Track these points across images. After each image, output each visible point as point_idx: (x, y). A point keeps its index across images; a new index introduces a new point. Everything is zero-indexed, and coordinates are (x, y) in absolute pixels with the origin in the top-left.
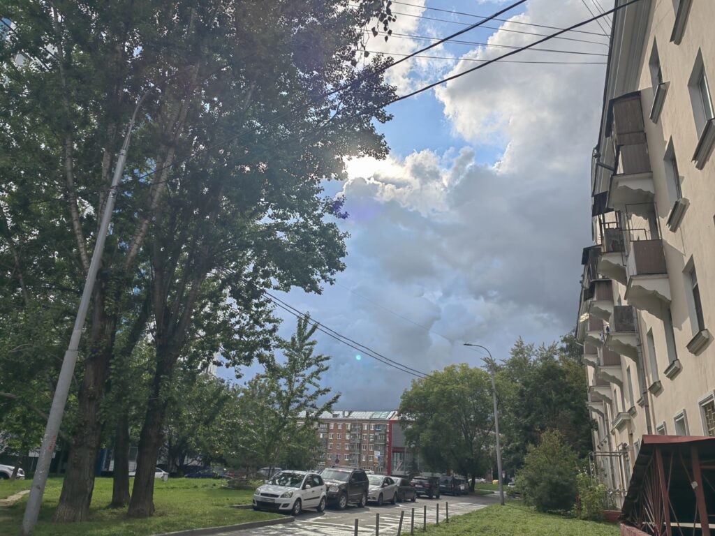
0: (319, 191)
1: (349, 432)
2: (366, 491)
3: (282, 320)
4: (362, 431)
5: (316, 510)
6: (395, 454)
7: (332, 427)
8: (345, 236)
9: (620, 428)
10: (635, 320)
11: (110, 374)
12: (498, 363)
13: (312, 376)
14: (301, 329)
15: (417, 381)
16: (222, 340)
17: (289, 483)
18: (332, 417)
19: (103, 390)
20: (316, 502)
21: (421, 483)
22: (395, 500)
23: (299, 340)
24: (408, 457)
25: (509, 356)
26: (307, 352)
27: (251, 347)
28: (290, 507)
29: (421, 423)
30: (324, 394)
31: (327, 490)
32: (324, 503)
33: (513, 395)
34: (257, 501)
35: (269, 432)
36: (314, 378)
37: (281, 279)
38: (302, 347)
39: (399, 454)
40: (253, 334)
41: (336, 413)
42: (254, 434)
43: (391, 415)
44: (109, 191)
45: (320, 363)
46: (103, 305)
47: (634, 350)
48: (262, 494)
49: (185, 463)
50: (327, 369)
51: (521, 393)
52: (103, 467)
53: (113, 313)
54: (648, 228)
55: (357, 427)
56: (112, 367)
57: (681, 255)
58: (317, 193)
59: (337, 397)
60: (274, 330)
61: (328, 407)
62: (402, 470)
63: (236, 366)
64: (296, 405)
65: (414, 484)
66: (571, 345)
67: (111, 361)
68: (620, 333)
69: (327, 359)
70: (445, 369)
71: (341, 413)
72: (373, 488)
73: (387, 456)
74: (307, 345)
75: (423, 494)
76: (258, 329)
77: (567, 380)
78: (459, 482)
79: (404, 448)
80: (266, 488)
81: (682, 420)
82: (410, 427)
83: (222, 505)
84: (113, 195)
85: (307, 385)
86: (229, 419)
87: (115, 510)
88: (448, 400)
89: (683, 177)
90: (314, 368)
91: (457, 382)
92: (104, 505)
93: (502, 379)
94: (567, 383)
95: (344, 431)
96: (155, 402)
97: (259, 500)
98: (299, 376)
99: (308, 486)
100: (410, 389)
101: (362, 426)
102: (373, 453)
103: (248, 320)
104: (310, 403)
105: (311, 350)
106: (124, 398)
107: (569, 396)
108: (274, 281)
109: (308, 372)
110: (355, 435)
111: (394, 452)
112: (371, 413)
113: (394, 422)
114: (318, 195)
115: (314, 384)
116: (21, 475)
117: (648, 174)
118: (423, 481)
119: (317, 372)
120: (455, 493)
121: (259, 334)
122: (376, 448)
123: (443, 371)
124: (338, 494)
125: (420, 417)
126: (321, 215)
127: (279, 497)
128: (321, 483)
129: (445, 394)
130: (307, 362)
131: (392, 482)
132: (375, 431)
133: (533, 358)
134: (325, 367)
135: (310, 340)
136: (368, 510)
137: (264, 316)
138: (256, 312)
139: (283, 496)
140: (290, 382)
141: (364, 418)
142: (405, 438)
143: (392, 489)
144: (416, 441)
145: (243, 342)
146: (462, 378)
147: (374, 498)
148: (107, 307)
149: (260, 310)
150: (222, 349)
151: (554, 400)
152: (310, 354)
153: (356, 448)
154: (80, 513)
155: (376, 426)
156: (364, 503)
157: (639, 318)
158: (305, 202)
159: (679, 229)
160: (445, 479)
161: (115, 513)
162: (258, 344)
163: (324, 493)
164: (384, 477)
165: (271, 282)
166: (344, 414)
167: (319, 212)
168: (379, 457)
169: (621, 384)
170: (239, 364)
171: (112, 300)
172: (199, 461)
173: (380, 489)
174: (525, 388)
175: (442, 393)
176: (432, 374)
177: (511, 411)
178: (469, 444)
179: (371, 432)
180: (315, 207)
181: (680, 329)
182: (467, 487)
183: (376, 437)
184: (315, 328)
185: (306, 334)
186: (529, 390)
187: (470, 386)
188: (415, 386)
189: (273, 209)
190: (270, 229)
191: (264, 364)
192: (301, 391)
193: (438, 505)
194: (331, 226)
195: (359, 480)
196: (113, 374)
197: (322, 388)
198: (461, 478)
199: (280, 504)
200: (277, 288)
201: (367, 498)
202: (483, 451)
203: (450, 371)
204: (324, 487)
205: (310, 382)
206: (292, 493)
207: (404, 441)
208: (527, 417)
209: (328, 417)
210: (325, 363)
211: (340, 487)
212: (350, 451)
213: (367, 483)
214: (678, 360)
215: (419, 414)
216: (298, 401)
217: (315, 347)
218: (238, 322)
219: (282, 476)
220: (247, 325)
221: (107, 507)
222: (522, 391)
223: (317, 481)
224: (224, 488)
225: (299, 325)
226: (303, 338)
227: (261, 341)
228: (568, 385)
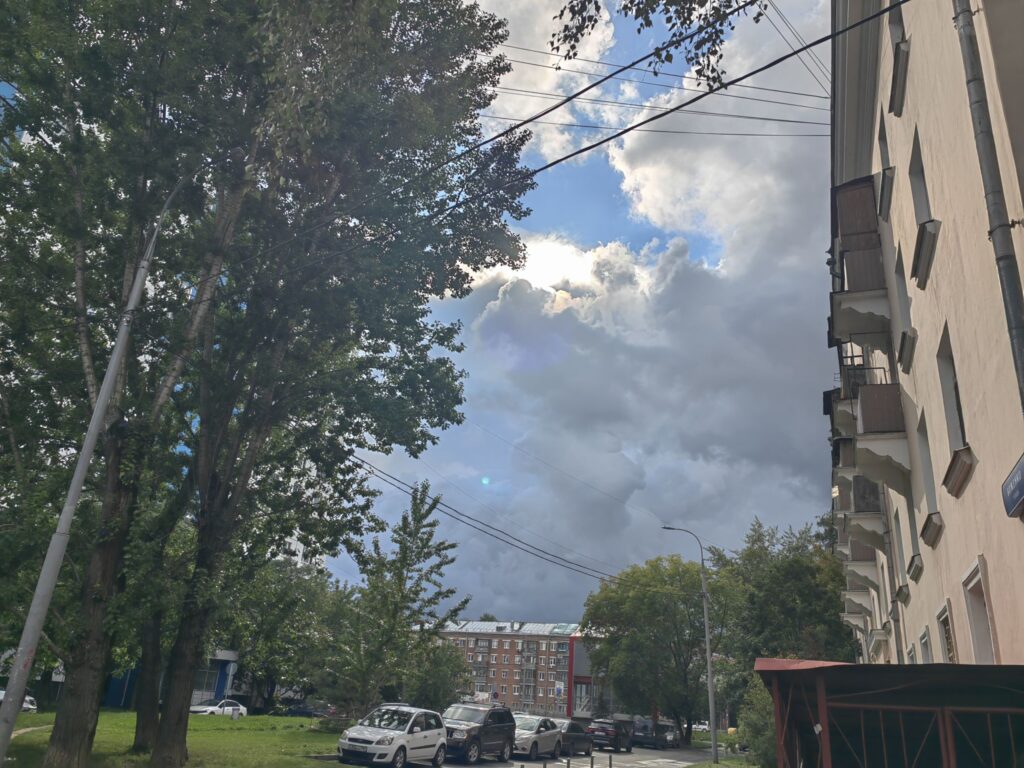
0: (424, 313)
1: (519, 653)
2: (511, 738)
3: (381, 493)
4: (538, 652)
5: (429, 764)
6: (579, 686)
7: (496, 645)
11: (124, 566)
12: (728, 555)
13: (431, 572)
14: (416, 504)
19: (115, 588)
21: (603, 730)
23: (414, 519)
24: (597, 691)
26: (425, 536)
27: (336, 530)
29: (613, 641)
30: (447, 596)
31: (450, 735)
32: (442, 755)
33: (740, 601)
35: (367, 652)
36: (434, 575)
37: (378, 434)
38: (417, 530)
39: (584, 686)
40: (339, 512)
42: (346, 653)
45: (444, 552)
50: (453, 560)
51: (752, 598)
53: (132, 482)
55: (531, 646)
56: (127, 557)
58: (423, 316)
59: (466, 602)
61: (453, 616)
63: (317, 556)
64: (407, 613)
65: (593, 731)
66: (831, 530)
67: (126, 548)
69: (453, 546)
71: (508, 624)
74: (425, 526)
75: (606, 745)
76: (346, 504)
77: (818, 582)
78: (665, 728)
80: (359, 731)
82: (597, 647)
85: (424, 584)
87: (135, 758)
88: (649, 609)
90: (434, 560)
91: (663, 582)
92: (119, 750)
94: (817, 585)
95: (513, 651)
96: (191, 606)
98: (413, 571)
99: (416, 728)
100: (597, 591)
102: (554, 685)
103: (332, 492)
104: (426, 610)
105: (431, 534)
106: (143, 600)
107: (818, 606)
108: (370, 439)
109: (425, 565)
110: (529, 657)
111: (576, 683)
113: (577, 638)
114: (424, 319)
115: (435, 583)
116: (30, 706)
118: (604, 725)
119: (439, 566)
120: (658, 745)
121: (344, 511)
122: (558, 677)
124: (465, 741)
125: (612, 633)
126: (427, 348)
128: (439, 724)
129: (645, 601)
130: (426, 550)
131: (554, 726)
132: (558, 652)
134: (450, 558)
135: (429, 520)
137: (355, 486)
138: (343, 481)
140: (400, 579)
141: (541, 632)
142: (590, 664)
143: (555, 735)
144: (606, 667)
145: (325, 524)
147: (524, 749)
148: (123, 474)
149: (347, 478)
150: (297, 532)
151: (798, 610)
152: (428, 540)
153: (531, 678)
155: (559, 645)
156: (507, 756)
158: (407, 326)
160: (642, 725)
161: (133, 761)
162: (345, 525)
163: (445, 739)
164: (539, 718)
165: (364, 440)
166: (512, 626)
167: (425, 342)
169: (877, 589)
170: (321, 554)
171: (131, 465)
173: (534, 736)
174: (757, 592)
175: (640, 598)
177: (737, 625)
178: (682, 672)
179: (551, 654)
180: (419, 336)
181: (919, 510)
182: (678, 737)
183: (558, 661)
185: (423, 511)
186: (762, 594)
188: (604, 588)
190: (362, 366)
192: (417, 593)
194: (443, 361)
195: (500, 722)
196: (128, 566)
197: (444, 588)
198: (668, 724)
199: (374, 755)
200: (373, 449)
203: (655, 565)
204: (444, 730)
205: (428, 580)
206: (392, 739)
208: (759, 633)
210: (450, 553)
211: (469, 731)
212: (521, 680)
213: (513, 727)
215: (611, 629)
216: (408, 608)
217: (437, 529)
218: (315, 495)
220: (330, 499)
221: (124, 754)
222: (753, 595)
224: (314, 731)
225: (414, 499)
226: (419, 517)
227: (349, 521)
228: (820, 588)
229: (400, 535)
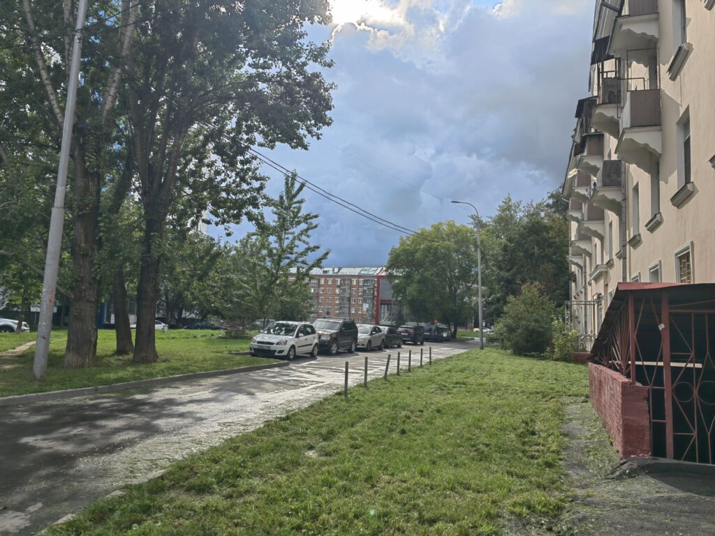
0: (301, 36)
1: (338, 287)
2: (356, 339)
3: (269, 178)
4: (351, 286)
5: (309, 355)
6: (383, 306)
7: (322, 282)
8: (331, 88)
9: (597, 279)
10: (623, 175)
11: (100, 231)
12: (484, 220)
13: (301, 234)
14: (289, 187)
15: (404, 238)
16: (209, 199)
17: (283, 332)
18: (322, 273)
19: (96, 247)
20: (309, 349)
21: (406, 332)
22: (383, 346)
23: (287, 198)
24: (395, 309)
25: (495, 213)
26: (296, 210)
27: (240, 205)
28: (285, 353)
29: (408, 277)
30: (314, 250)
31: (320, 338)
32: (316, 349)
33: (497, 250)
34: (254, 349)
35: (262, 287)
36: (303, 236)
37: (266, 135)
38: (290, 206)
39: (386, 306)
40: (240, 192)
41: (325, 269)
42: (247, 289)
43: (380, 271)
44: (74, 36)
45: (309, 221)
46: (84, 162)
47: (619, 205)
48: (258, 342)
49: (183, 316)
50: (316, 226)
51: (505, 248)
52: (105, 320)
53: (95, 170)
54: (647, 77)
55: (346, 282)
56: (102, 224)
57: (678, 106)
58: (300, 38)
59: (327, 254)
60: (261, 188)
61: (318, 264)
62: (389, 320)
63: (225, 224)
64: (287, 261)
65: (400, 332)
66: (557, 202)
67: (99, 219)
68: (607, 188)
69: (316, 218)
70: (432, 226)
71: (331, 269)
72: (361, 336)
73: (375, 308)
74: (295, 203)
75: (408, 341)
76: (245, 186)
77: (550, 235)
78: (443, 330)
79: (391, 301)
80: (261, 337)
81: (657, 271)
82: (397, 281)
83: (221, 352)
84: (79, 39)
85: (297, 242)
86: (222, 274)
87: (121, 357)
88: (434, 256)
89: (690, 19)
90: (303, 226)
91: (443, 239)
92: (109, 353)
93: (487, 235)
94: (550, 238)
95: (334, 285)
96: (148, 259)
97: (256, 347)
98: (288, 233)
99: (300, 334)
100: (397, 246)
101: (351, 281)
102: (362, 305)
103: (234, 178)
104: (300, 259)
105: (299, 209)
106: (117, 255)
107: (549, 251)
108: (259, 138)
109: (297, 230)
110: (345, 289)
111: (381, 304)
112: (360, 269)
113: (382, 277)
114: (302, 41)
115: (304, 242)
116: (25, 328)
117: (654, 16)
118: (407, 329)
119: (307, 230)
120: (438, 339)
121: (246, 192)
122: (365, 301)
123: (431, 229)
124: (329, 341)
125: (407, 272)
126: (305, 64)
127: (274, 345)
128: (313, 332)
129: (432, 251)
130: (296, 220)
131: (380, 330)
132: (364, 286)
133: (520, 214)
134: (314, 225)
135: (298, 198)
136: (358, 355)
137: (250, 173)
138: (242, 170)
139: (278, 344)
140: (280, 239)
141: (352, 274)
142: (392, 292)
143: (381, 336)
144: (403, 294)
145: (231, 201)
146: (448, 235)
147: (363, 345)
148: (88, 164)
149: (245, 167)
150: (210, 207)
151: (536, 254)
152: (298, 212)
153: (346, 302)
154: (87, 360)
155: (364, 281)
156: (353, 349)
157: (626, 171)
158: (287, 48)
159: (678, 77)
160: (428, 328)
161: (121, 360)
162: (246, 202)
163: (316, 341)
164: (373, 326)
165: (255, 138)
166: (333, 270)
167: (303, 60)
168: (368, 310)
169: (602, 238)
170: (228, 222)
171: (93, 157)
172: (196, 314)
173: (369, 337)
174: (509, 244)
175: (428, 249)
176: (419, 232)
177: (494, 265)
178: (453, 295)
179: (359, 286)
180: (298, 53)
181: (666, 183)
182: (450, 335)
183: (364, 291)
184: (302, 185)
185: (294, 192)
186: (512, 245)
187: (456, 243)
188: (403, 243)
189: (252, 58)
190: (252, 80)
191: (254, 222)
192: (291, 248)
193: (422, 349)
194: (316, 76)
195: (349, 329)
196: (103, 231)
197: (312, 245)
199: (275, 351)
200: (261, 145)
201: (356, 345)
202: (466, 303)
203: (437, 228)
204: (316, 335)
205: (300, 240)
206: (286, 341)
207: (391, 295)
208: (509, 270)
209: (319, 274)
210: (314, 221)
211: (331, 335)
212: (340, 304)
213: (356, 332)
214: (660, 213)
215: (407, 270)
216: (288, 258)
217: (303, 205)
218: (224, 180)
219: (276, 326)
220: (233, 183)
221: (113, 355)
222: (506, 246)
223: (309, 330)
225: (287, 183)
226: (291, 197)
227: (248, 199)
228: (551, 240)
229: (278, 209)
